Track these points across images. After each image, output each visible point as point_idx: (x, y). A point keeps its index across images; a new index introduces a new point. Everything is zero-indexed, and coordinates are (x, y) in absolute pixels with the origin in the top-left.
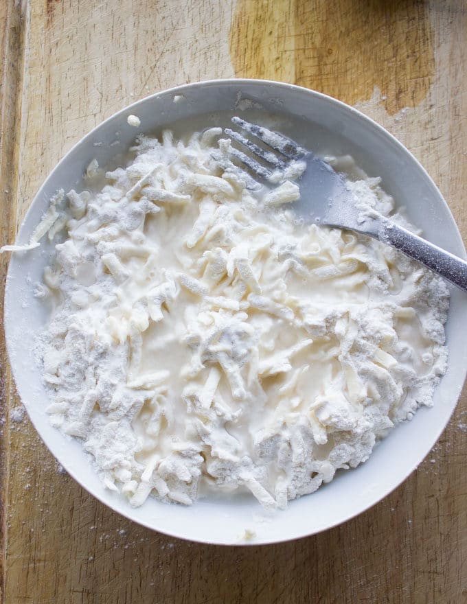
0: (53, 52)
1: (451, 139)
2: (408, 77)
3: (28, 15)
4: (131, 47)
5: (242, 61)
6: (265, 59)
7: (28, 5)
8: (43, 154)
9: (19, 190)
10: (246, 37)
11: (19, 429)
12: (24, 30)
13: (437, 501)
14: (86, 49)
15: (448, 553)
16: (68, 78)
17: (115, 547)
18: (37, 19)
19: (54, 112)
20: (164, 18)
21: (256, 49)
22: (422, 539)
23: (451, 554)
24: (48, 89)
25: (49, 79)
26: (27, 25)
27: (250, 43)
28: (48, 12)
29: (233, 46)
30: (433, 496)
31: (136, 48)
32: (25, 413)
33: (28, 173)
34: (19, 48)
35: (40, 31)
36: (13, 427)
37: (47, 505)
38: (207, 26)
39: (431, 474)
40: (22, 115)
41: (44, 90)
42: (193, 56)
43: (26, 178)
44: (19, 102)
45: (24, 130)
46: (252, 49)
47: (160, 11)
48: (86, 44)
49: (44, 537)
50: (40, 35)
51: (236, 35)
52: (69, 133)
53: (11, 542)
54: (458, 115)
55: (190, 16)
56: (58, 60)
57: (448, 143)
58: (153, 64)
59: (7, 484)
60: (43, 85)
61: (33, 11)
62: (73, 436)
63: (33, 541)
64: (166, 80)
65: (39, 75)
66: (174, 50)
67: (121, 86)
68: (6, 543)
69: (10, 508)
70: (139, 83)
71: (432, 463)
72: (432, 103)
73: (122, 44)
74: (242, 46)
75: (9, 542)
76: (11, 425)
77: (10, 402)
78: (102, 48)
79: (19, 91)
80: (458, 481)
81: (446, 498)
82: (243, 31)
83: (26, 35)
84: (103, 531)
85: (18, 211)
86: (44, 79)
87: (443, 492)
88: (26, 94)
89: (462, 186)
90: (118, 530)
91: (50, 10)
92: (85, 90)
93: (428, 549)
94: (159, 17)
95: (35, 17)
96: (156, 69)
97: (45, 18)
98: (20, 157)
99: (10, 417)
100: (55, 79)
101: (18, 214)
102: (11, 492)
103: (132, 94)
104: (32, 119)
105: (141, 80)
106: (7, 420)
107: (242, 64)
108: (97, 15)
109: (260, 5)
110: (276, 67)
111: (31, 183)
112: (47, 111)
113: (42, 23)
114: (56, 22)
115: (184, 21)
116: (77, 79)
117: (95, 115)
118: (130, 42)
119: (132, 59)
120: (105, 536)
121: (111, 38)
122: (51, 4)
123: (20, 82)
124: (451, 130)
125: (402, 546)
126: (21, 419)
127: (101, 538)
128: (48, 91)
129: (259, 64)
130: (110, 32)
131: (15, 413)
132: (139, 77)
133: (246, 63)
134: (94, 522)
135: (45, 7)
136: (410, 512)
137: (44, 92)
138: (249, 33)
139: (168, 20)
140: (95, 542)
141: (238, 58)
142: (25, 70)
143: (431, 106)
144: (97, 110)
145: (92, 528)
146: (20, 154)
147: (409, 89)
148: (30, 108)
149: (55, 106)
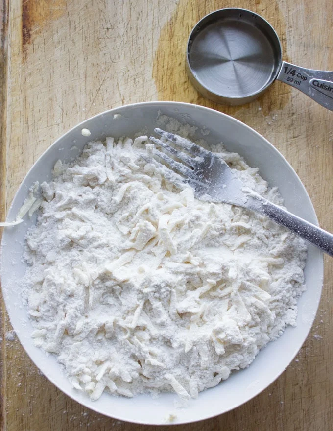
0: (28, 81)
1: (307, 137)
2: (277, 94)
3: (9, 55)
4: (82, 76)
5: (161, 84)
6: (177, 82)
7: (9, 46)
8: (22, 153)
9: (6, 179)
10: (163, 67)
11: (12, 345)
12: (7, 64)
13: (301, 388)
14: (51, 78)
15: (308, 423)
16: (39, 98)
17: (81, 425)
18: (16, 57)
19: (30, 123)
20: (105, 54)
21: (170, 76)
22: (290, 414)
23: (310, 423)
24: (25, 107)
25: (25, 100)
26: (9, 62)
27: (166, 71)
28: (23, 52)
29: (154, 74)
30: (297, 384)
31: (86, 77)
32: (15, 335)
33: (12, 167)
34: (3, 77)
35: (18, 65)
36: (8, 344)
37: (33, 397)
38: (135, 60)
39: (296, 369)
40: (7, 125)
41: (22, 107)
42: (126, 81)
43: (12, 171)
44: (5, 116)
45: (9, 136)
46: (167, 75)
47: (102, 49)
48: (51, 74)
49: (32, 419)
50: (17, 69)
51: (156, 65)
52: (41, 138)
53: (9, 424)
54: (312, 120)
55: (123, 53)
56: (31, 86)
57: (305, 139)
58: (98, 88)
59: (5, 384)
60: (21, 103)
61: (12, 51)
62: (49, 352)
63: (24, 422)
64: (107, 99)
65: (18, 97)
66: (112, 77)
67: (76, 104)
68: (5, 424)
69: (7, 400)
70: (89, 101)
71: (296, 362)
72: (294, 111)
73: (76, 74)
74: (160, 73)
75: (7, 423)
76: (7, 343)
77: (5, 327)
78: (62, 77)
79: (5, 108)
80: (314, 374)
81: (306, 386)
82: (161, 63)
83: (8, 68)
84: (72, 414)
85: (6, 193)
86: (21, 100)
87: (304, 381)
88: (10, 111)
89: (315, 170)
90: (82, 413)
91: (24, 50)
92: (51, 107)
93: (294, 421)
94: (101, 54)
95: (14, 56)
96: (101, 91)
97: (21, 56)
98: (7, 155)
99: (6, 337)
100: (29, 100)
101: (6, 196)
102: (8, 389)
103: (84, 110)
104: (14, 129)
105: (90, 99)
106: (4, 339)
107: (160, 86)
108: (58, 53)
109: (172, 44)
110: (184, 88)
111: (15, 175)
112: (25, 123)
113: (19, 60)
114: (29, 59)
115: (119, 57)
116: (46, 99)
117: (58, 125)
118: (82, 72)
119: (83, 84)
120: (73, 418)
121: (68, 69)
122: (25, 46)
123: (6, 102)
124: (307, 131)
125: (277, 419)
126: (13, 339)
127: (71, 419)
128: (25, 108)
129: (172, 86)
130: (68, 65)
131: (9, 335)
132: (88, 97)
133: (163, 86)
134: (66, 408)
135: (21, 48)
136: (282, 396)
137: (22, 109)
138: (165, 64)
139: (108, 56)
140: (67, 422)
141: (158, 82)
142: (8, 94)
143: (293, 114)
144: (59, 121)
145: (64, 412)
146: (7, 153)
147: (278, 102)
148: (12, 121)
149: (30, 119)
